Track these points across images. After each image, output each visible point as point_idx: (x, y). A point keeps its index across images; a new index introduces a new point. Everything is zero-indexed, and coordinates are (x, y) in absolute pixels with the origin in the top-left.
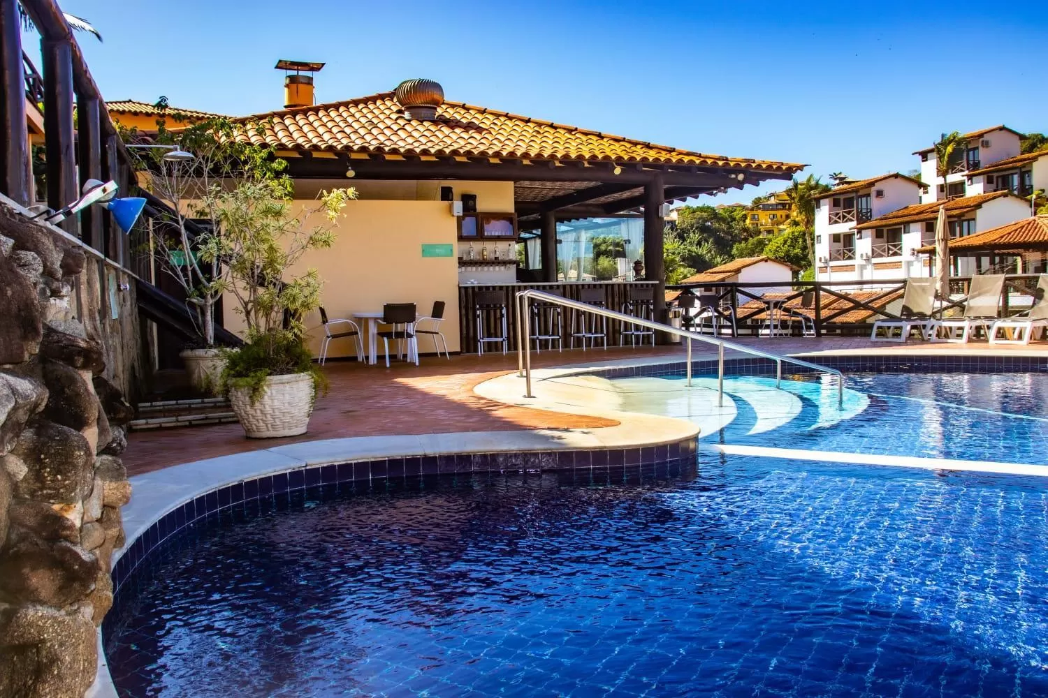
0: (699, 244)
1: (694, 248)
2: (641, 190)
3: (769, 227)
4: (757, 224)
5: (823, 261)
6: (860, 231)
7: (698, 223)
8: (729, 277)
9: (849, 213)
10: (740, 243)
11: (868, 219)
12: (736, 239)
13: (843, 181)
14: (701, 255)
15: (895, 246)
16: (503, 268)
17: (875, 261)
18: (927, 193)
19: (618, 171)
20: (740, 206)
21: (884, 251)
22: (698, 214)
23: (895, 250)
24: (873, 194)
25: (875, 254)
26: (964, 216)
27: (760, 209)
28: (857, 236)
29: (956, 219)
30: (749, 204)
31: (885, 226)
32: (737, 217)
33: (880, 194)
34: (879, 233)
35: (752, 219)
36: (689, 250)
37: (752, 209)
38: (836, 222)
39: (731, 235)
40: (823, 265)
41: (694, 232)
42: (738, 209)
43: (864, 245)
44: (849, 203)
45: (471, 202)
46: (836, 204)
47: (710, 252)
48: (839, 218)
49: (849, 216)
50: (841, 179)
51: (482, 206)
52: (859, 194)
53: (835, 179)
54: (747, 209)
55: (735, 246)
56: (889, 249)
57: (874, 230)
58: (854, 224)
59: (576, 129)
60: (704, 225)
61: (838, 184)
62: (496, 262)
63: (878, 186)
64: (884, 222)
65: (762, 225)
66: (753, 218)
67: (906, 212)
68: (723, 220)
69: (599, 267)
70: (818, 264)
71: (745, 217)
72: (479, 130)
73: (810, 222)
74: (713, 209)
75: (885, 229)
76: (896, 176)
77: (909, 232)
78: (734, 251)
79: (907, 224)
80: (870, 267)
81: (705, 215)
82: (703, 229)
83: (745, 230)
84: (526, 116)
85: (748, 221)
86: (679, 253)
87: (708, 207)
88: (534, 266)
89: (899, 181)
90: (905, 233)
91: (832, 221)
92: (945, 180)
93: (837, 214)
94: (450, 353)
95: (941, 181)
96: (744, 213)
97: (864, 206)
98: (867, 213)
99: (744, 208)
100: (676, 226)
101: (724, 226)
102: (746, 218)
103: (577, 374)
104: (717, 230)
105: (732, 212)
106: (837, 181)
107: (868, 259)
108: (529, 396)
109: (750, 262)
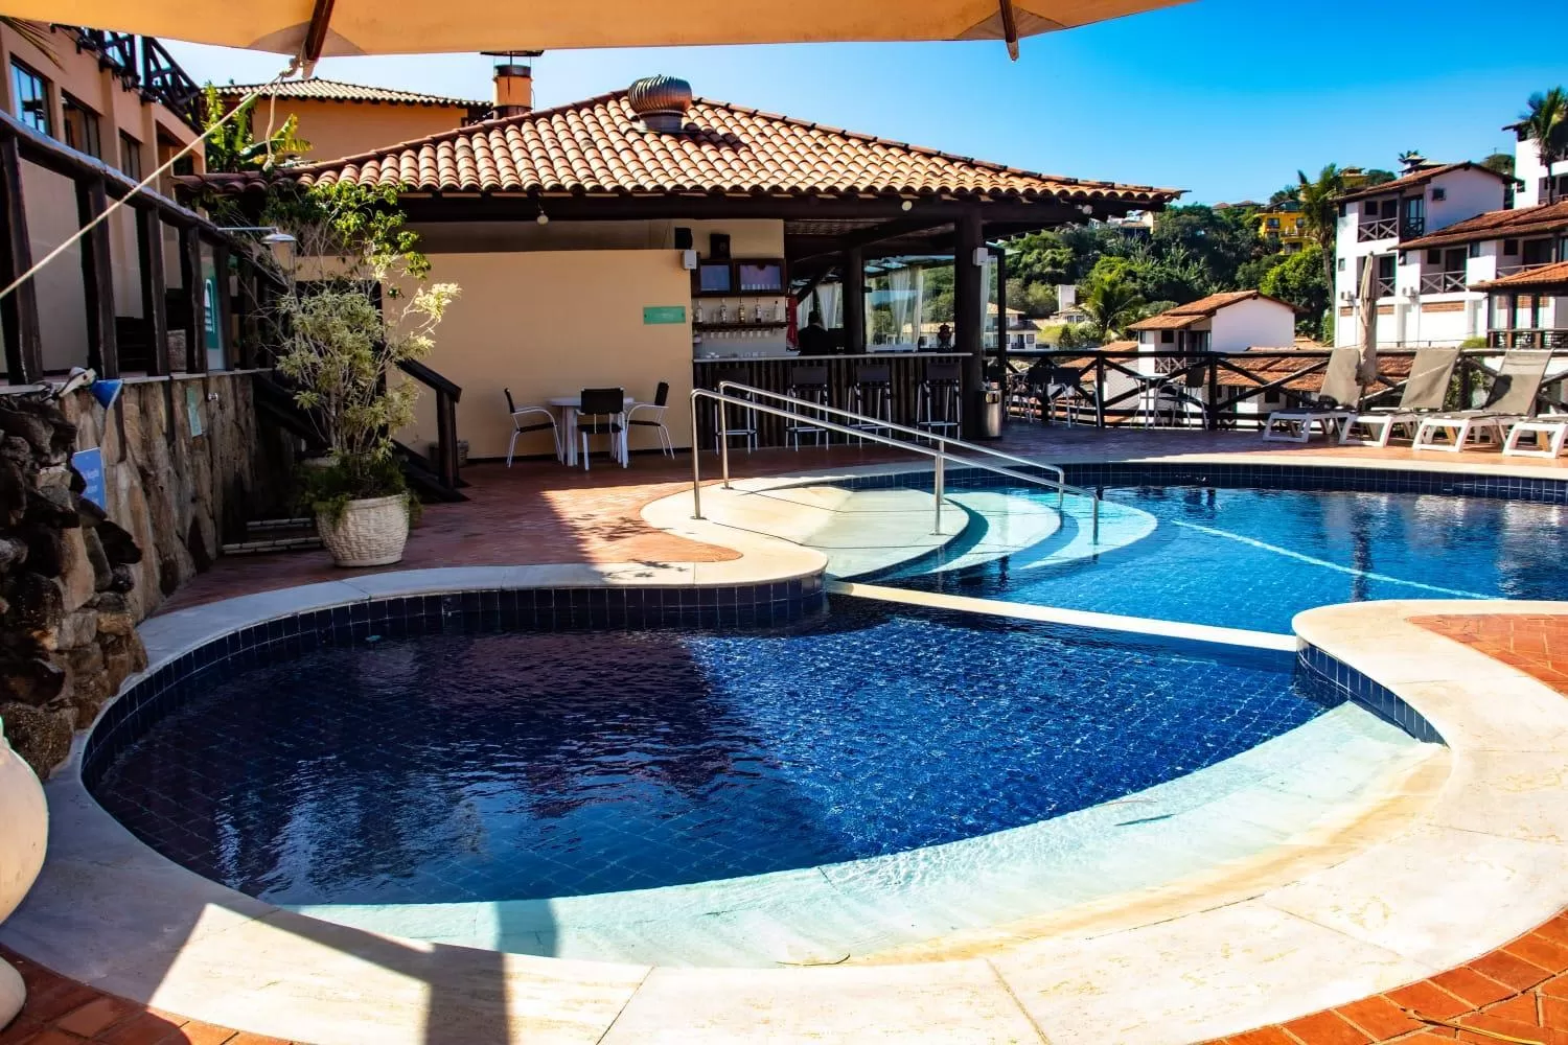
0: (1185, 264)
1: (1177, 271)
2: (952, 227)
3: (1295, 237)
4: (1277, 234)
5: (1346, 297)
6: (1403, 252)
7: (1184, 232)
8: (1195, 321)
9: (1388, 224)
10: (1249, 263)
11: (1419, 234)
12: (1243, 257)
13: (1416, 165)
14: (1188, 282)
15: (1456, 276)
16: (767, 333)
17: (1425, 298)
18: (1523, 190)
19: (907, 206)
20: (1253, 205)
21: (1438, 284)
22: (1185, 218)
23: (1456, 282)
24: (1428, 195)
25: (1425, 288)
26: (1564, 230)
27: (1282, 210)
28: (1398, 261)
29: (1550, 235)
30: (1266, 202)
31: (1443, 245)
32: (1246, 223)
33: (1438, 195)
34: (1432, 256)
35: (1268, 226)
36: (1168, 274)
37: (1270, 211)
38: (1368, 238)
39: (1236, 251)
40: (1346, 304)
41: (1177, 245)
42: (1248, 209)
43: (1408, 275)
44: (1389, 209)
45: (723, 245)
46: (1369, 210)
47: (1202, 276)
48: (1373, 232)
49: (1388, 230)
50: (1414, 162)
51: (737, 249)
52: (1405, 195)
53: (1406, 162)
54: (1263, 211)
55: (1241, 268)
56: (1446, 281)
57: (1426, 251)
58: (1395, 241)
59: (875, 139)
60: (1194, 235)
61: (1409, 171)
62: (758, 325)
63: (1435, 183)
64: (1440, 239)
65: (1283, 235)
66: (1271, 224)
67: (1477, 223)
68: (1224, 227)
69: (1030, 299)
70: (1339, 303)
71: (1258, 222)
72: (734, 144)
73: (1330, 236)
74: (1208, 210)
75: (1443, 251)
76: (1467, 166)
77: (1478, 256)
78: (1239, 276)
79: (1475, 242)
80: (1416, 309)
81: (1195, 219)
82: (1191, 241)
83: (1257, 242)
84: (809, 121)
85: (1262, 230)
86: (1152, 278)
87: (1201, 208)
88: (830, 323)
89: (1471, 173)
90: (1472, 256)
91: (1362, 237)
92: (1550, 171)
93: (1371, 226)
94: (675, 450)
95: (1543, 172)
96: (1257, 215)
97: (1413, 215)
98: (1417, 225)
99: (1257, 208)
100: (1150, 236)
101: (1225, 238)
102: (1260, 224)
103: (806, 485)
104: (1216, 243)
105: (1239, 214)
106: (1408, 166)
107: (1414, 296)
108: (698, 517)
109: (1231, 299)
